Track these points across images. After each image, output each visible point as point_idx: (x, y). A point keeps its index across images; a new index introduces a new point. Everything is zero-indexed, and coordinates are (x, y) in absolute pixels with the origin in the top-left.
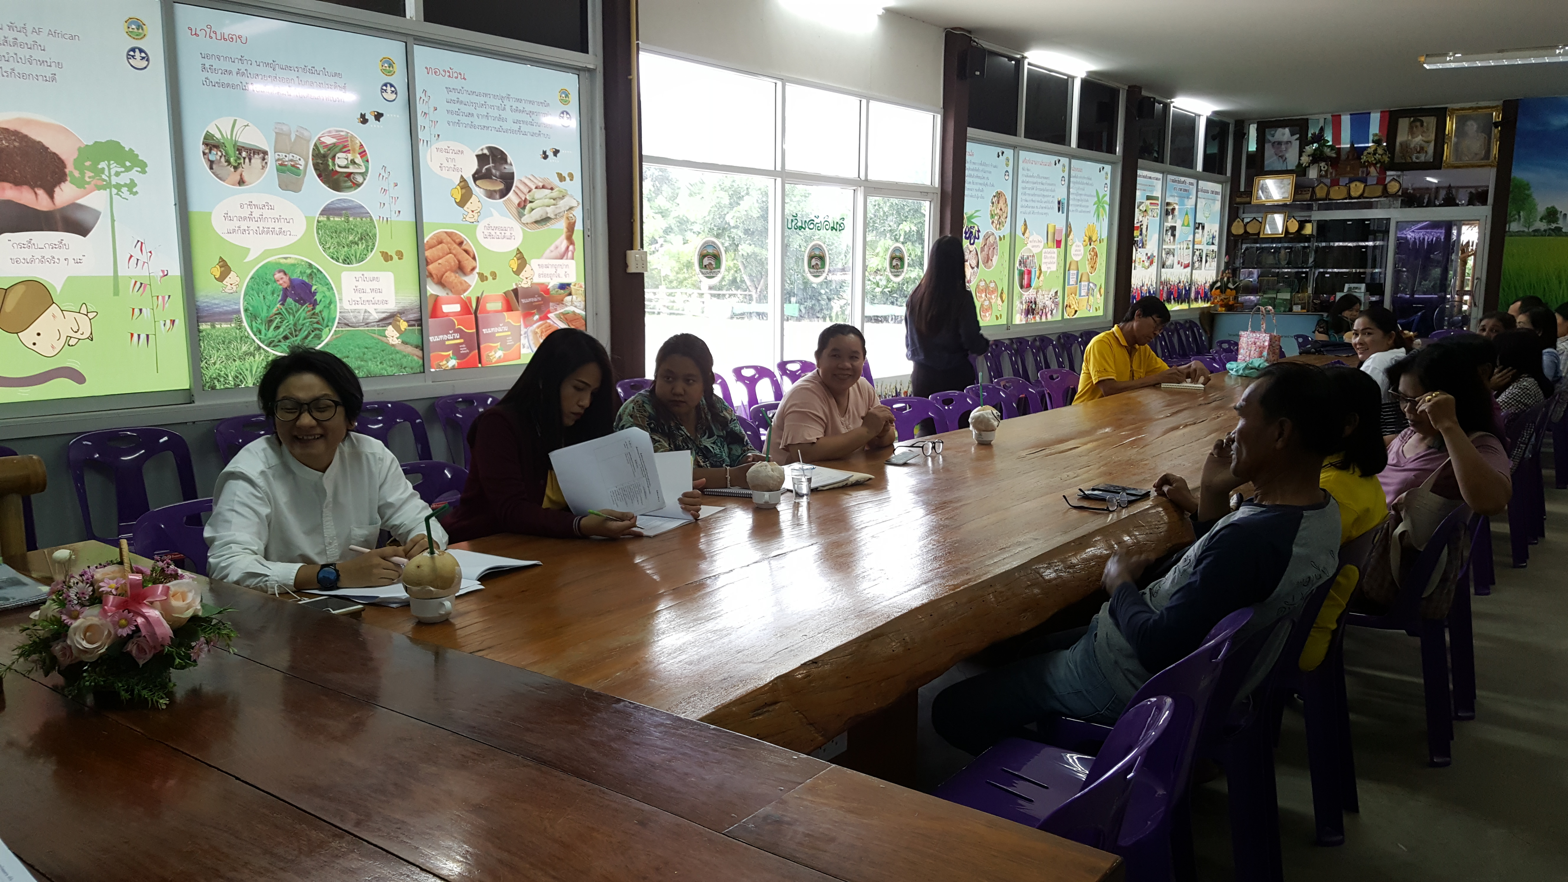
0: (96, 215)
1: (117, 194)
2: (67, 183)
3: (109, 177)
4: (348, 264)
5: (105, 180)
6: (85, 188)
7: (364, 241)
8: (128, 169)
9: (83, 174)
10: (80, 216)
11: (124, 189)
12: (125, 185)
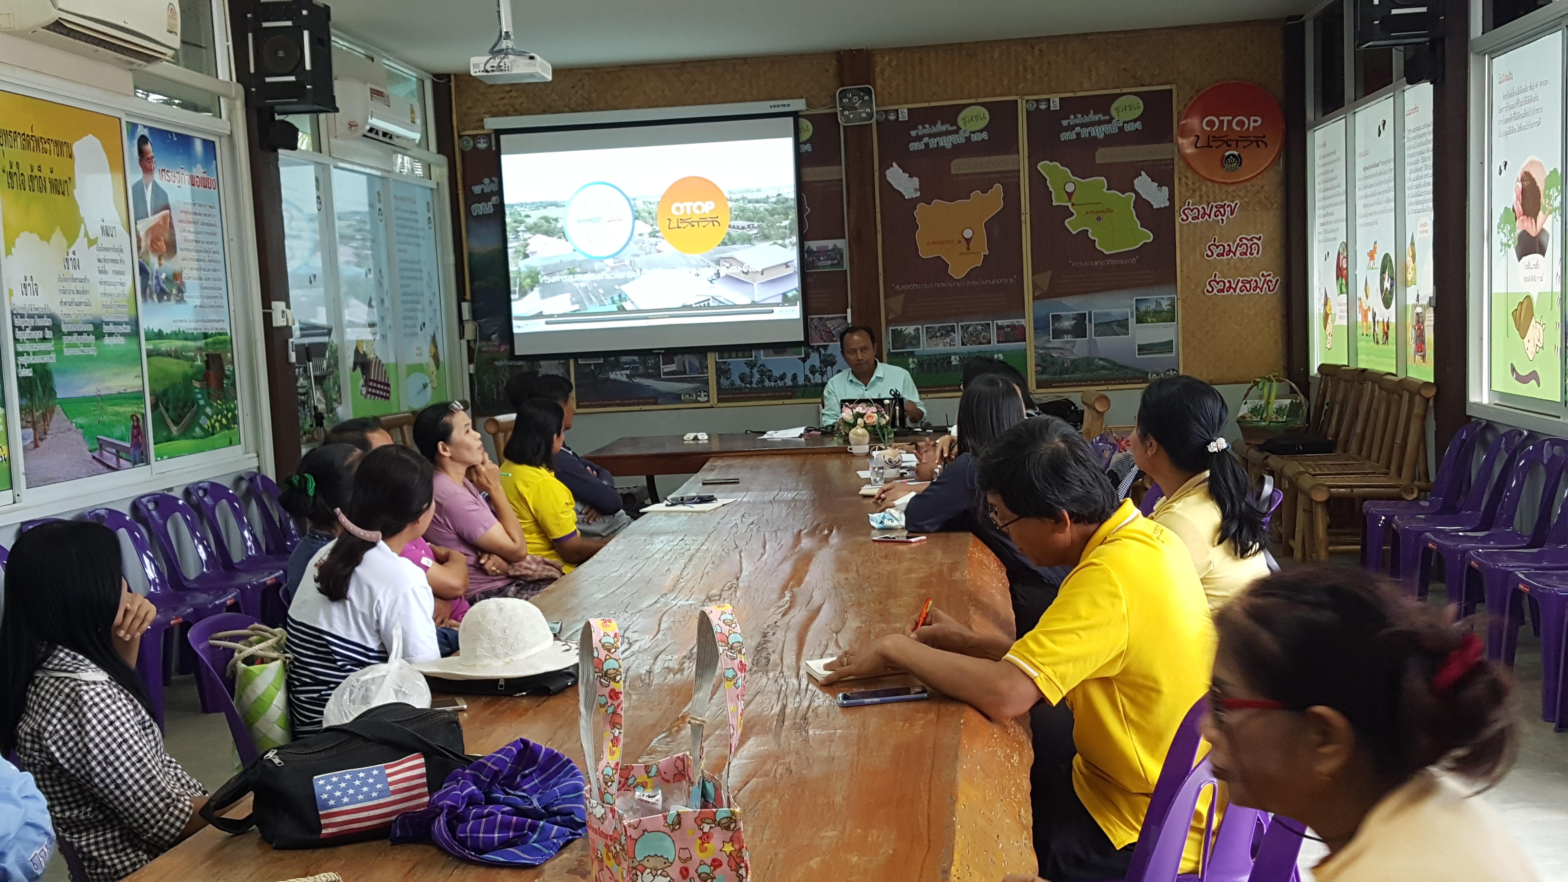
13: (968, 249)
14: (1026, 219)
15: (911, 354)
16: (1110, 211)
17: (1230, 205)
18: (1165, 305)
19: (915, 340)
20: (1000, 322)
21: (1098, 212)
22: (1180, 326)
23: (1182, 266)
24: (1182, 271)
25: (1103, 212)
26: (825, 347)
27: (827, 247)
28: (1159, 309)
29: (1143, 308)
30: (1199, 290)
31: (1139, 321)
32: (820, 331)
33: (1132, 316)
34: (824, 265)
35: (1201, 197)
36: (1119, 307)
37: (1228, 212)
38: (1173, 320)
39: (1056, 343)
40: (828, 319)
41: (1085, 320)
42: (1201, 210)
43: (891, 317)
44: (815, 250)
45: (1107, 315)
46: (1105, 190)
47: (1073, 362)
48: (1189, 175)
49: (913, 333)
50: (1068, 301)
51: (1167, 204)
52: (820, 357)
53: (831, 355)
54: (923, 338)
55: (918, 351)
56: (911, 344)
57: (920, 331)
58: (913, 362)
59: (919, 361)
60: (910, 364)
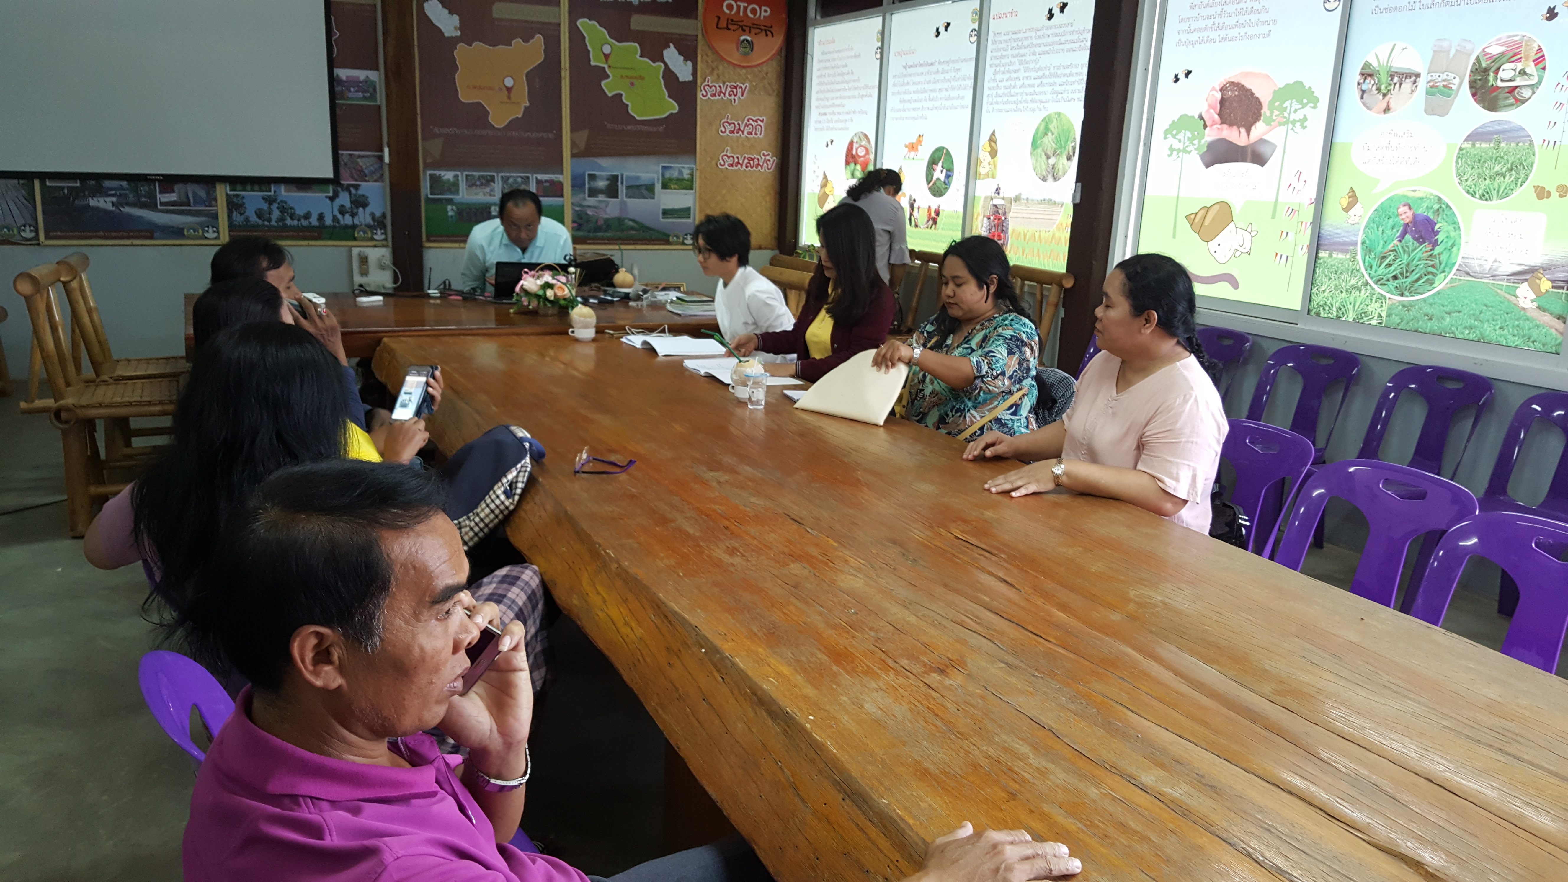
0: (1274, 147)
1: (1292, 129)
2: (1261, 121)
3: (1289, 114)
4: (1486, 200)
5: (1285, 117)
6: (1271, 125)
7: (1513, 172)
8: (1304, 106)
9: (1272, 113)
10: (1264, 150)
11: (1298, 124)
12: (1300, 120)
13: (509, 98)
14: (565, 74)
15: (450, 201)
16: (641, 78)
17: (741, 87)
18: (686, 174)
19: (454, 187)
20: (540, 177)
21: (631, 78)
22: (698, 195)
23: (701, 139)
24: (701, 144)
25: (636, 78)
26: (357, 187)
27: (358, 78)
28: (681, 177)
29: (667, 175)
30: (714, 163)
31: (665, 186)
32: (350, 168)
33: (658, 182)
34: (355, 97)
35: (719, 76)
36: (647, 172)
37: (739, 94)
38: (692, 189)
39: (592, 201)
40: (360, 156)
41: (617, 181)
42: (718, 88)
43: (429, 161)
44: (346, 79)
45: (638, 178)
46: (638, 56)
47: (606, 221)
48: (710, 53)
49: (452, 180)
50: (604, 162)
51: (691, 78)
52: (351, 197)
53: (363, 196)
54: (463, 185)
55: (457, 198)
56: (450, 191)
57: (460, 178)
58: (452, 209)
59: (458, 209)
60: (447, 212)
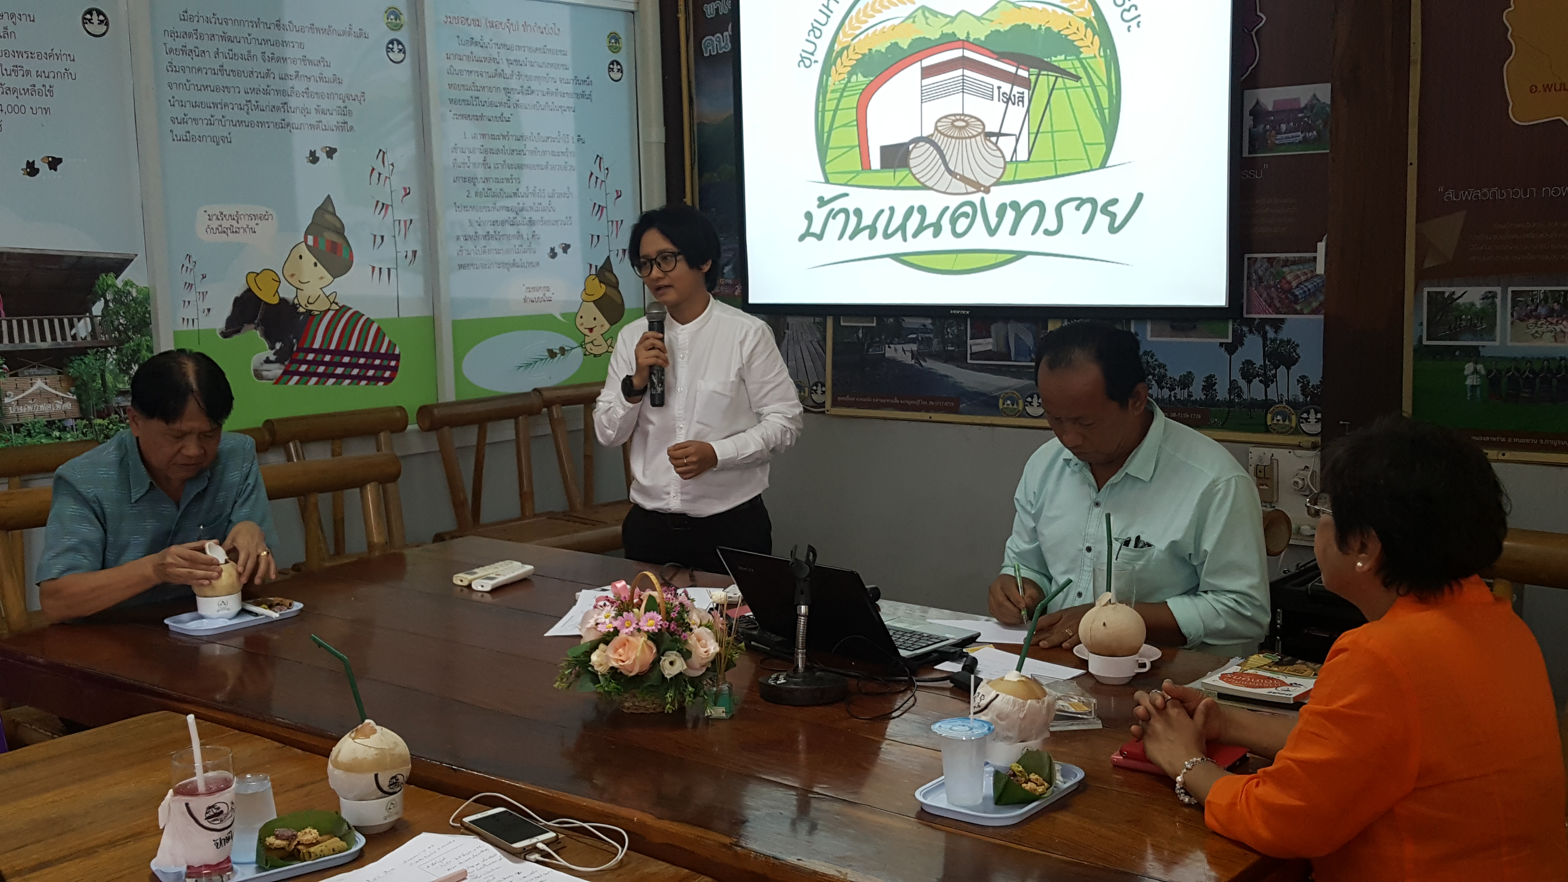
15: (1473, 354)
19: (1483, 321)
26: (1277, 325)
27: (1297, 100)
32: (1268, 287)
34: (1288, 141)
40: (1286, 263)
43: (1428, 264)
44: (1270, 109)
49: (1479, 305)
52: (1265, 345)
53: (1289, 341)
54: (1504, 317)
55: (1489, 346)
56: (1472, 330)
57: (1498, 301)
58: (1476, 371)
59: (1489, 372)
60: (1466, 377)
